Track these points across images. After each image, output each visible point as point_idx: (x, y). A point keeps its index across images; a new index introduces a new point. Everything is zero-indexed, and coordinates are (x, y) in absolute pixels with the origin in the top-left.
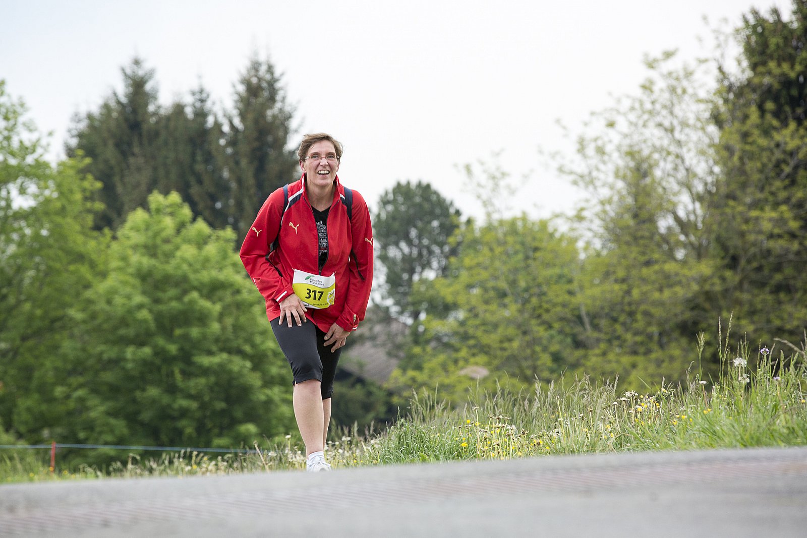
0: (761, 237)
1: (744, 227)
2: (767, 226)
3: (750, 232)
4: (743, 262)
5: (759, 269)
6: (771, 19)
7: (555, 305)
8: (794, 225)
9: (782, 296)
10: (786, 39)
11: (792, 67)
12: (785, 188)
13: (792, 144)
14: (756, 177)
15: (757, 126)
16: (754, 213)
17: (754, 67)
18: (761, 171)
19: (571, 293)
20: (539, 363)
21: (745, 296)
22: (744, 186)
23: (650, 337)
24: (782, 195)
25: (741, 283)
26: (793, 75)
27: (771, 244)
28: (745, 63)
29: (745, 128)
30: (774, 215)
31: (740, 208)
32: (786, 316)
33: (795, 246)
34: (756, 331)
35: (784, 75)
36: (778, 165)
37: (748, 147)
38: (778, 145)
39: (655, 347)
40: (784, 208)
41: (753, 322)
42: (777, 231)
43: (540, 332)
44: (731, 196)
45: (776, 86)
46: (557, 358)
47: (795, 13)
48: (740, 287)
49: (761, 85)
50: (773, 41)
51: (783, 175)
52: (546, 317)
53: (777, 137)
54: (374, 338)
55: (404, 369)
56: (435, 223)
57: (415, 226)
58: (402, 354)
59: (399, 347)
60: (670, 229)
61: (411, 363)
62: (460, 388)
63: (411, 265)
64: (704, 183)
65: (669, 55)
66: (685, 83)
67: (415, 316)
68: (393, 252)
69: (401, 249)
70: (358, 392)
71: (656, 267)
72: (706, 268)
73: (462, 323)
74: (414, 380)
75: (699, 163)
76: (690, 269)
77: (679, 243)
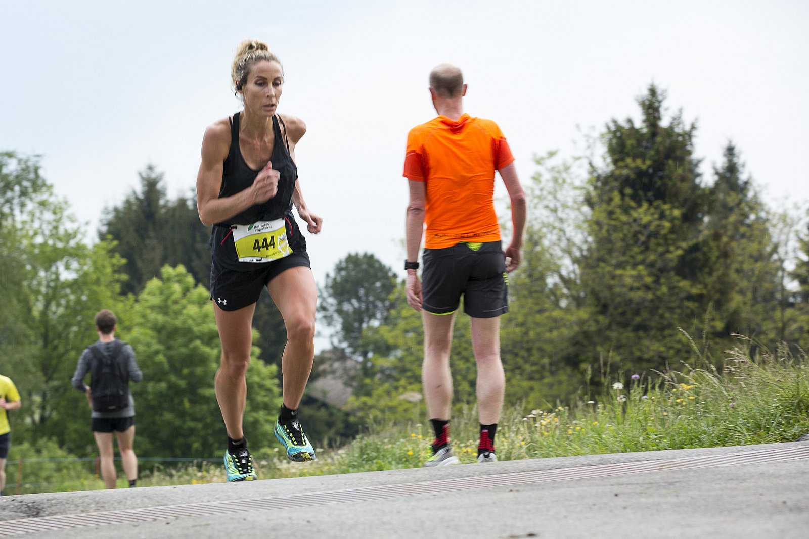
2: (628, 281)
6: (627, 126)
9: (641, 333)
10: (639, 142)
15: (619, 206)
16: (618, 272)
17: (615, 162)
18: (623, 240)
23: (543, 367)
24: (640, 257)
26: (644, 167)
27: (632, 295)
29: (610, 208)
31: (608, 268)
33: (650, 296)
35: (637, 167)
37: (613, 222)
38: (635, 220)
39: (547, 374)
40: (641, 267)
42: (636, 285)
44: (601, 259)
45: (633, 176)
47: (644, 121)
49: (621, 176)
53: (635, 214)
54: (333, 372)
55: (357, 394)
56: (378, 284)
57: (363, 287)
58: (355, 384)
59: (353, 378)
60: (555, 285)
61: (362, 390)
62: (401, 409)
63: (361, 316)
64: (581, 250)
65: (551, 154)
66: (564, 175)
67: (365, 354)
68: (346, 307)
69: (352, 305)
70: (322, 413)
71: (547, 314)
72: (584, 314)
73: (401, 360)
74: (365, 403)
75: (576, 234)
76: (572, 315)
77: (563, 295)
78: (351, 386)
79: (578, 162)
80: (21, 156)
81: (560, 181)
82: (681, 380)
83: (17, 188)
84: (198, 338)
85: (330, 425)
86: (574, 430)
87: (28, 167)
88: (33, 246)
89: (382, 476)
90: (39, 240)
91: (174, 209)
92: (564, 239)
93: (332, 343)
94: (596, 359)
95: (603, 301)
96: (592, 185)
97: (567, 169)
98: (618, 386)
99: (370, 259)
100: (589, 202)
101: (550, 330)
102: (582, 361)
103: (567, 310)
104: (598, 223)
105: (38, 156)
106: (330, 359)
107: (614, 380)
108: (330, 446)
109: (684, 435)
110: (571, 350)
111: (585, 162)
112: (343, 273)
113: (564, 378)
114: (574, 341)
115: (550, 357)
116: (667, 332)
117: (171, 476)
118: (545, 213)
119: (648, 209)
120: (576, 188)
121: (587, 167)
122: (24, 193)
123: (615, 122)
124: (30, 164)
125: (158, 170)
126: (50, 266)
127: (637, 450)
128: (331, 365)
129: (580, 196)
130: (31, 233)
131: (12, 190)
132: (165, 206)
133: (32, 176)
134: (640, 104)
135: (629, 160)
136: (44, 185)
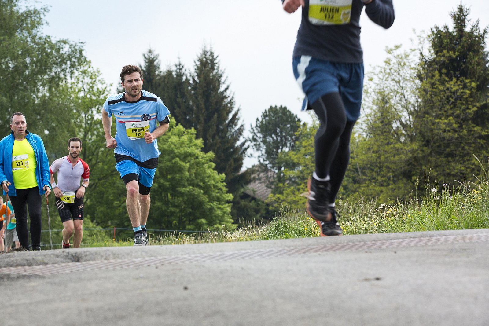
0: (441, 132)
1: (433, 127)
2: (443, 126)
3: (435, 129)
4: (432, 143)
5: (439, 146)
6: (444, 30)
8: (455, 126)
9: (450, 159)
10: (451, 40)
11: (454, 53)
12: (451, 109)
13: (454, 89)
14: (438, 103)
15: (438, 80)
16: (437, 121)
17: (436, 53)
22: (432, 108)
23: (389, 178)
24: (450, 112)
25: (431, 153)
26: (454, 56)
27: (445, 135)
28: (432, 51)
29: (433, 81)
30: (446, 121)
31: (431, 118)
32: (451, 168)
33: (456, 136)
34: (437, 175)
35: (450, 56)
36: (448, 98)
37: (434, 90)
38: (448, 89)
39: (391, 182)
40: (451, 118)
41: (436, 171)
42: (447, 128)
44: (426, 113)
45: (447, 61)
47: (455, 28)
49: (439, 61)
50: (445, 41)
51: (450, 103)
53: (448, 85)
54: (260, 179)
55: (274, 193)
56: (288, 126)
57: (279, 127)
58: (273, 187)
59: (272, 183)
60: (398, 128)
61: (277, 190)
62: (301, 202)
63: (277, 145)
64: (414, 107)
65: (397, 47)
66: (405, 60)
67: (279, 169)
68: (269, 139)
69: (272, 137)
70: (253, 204)
71: (392, 146)
72: (415, 146)
73: (302, 172)
74: (279, 198)
75: (411, 97)
76: (408, 147)
77: (402, 134)
78: (271, 188)
79: (413, 53)
80: (71, 43)
81: (402, 64)
82: (474, 188)
83: (69, 62)
84: (177, 156)
85: (257, 211)
86: (407, 217)
87: (76, 50)
88: (78, 98)
89: (288, 242)
90: (82, 94)
91: (164, 77)
92: (403, 99)
93: (259, 161)
94: (422, 174)
95: (427, 138)
96: (422, 67)
97: (407, 56)
98: (434, 190)
99: (284, 110)
100: (420, 77)
101: (394, 156)
102: (413, 175)
103: (405, 143)
104: (425, 90)
105: (82, 43)
106: (258, 171)
107: (432, 187)
108: (257, 224)
109: (474, 221)
110: (406, 168)
111: (418, 52)
112: (267, 118)
113: (402, 185)
114: (408, 163)
115: (393, 172)
116: (466, 158)
117: (159, 240)
118: (393, 83)
119: (456, 82)
120: (412, 68)
121: (419, 55)
122: (73, 66)
123: (437, 28)
124: (76, 48)
125: (155, 53)
126: (88, 111)
127: (445, 229)
128: (258, 175)
129: (414, 73)
130: (77, 90)
131: (66, 64)
132: (158, 75)
133: (78, 55)
134: (453, 17)
135: (445, 52)
136: (86, 61)
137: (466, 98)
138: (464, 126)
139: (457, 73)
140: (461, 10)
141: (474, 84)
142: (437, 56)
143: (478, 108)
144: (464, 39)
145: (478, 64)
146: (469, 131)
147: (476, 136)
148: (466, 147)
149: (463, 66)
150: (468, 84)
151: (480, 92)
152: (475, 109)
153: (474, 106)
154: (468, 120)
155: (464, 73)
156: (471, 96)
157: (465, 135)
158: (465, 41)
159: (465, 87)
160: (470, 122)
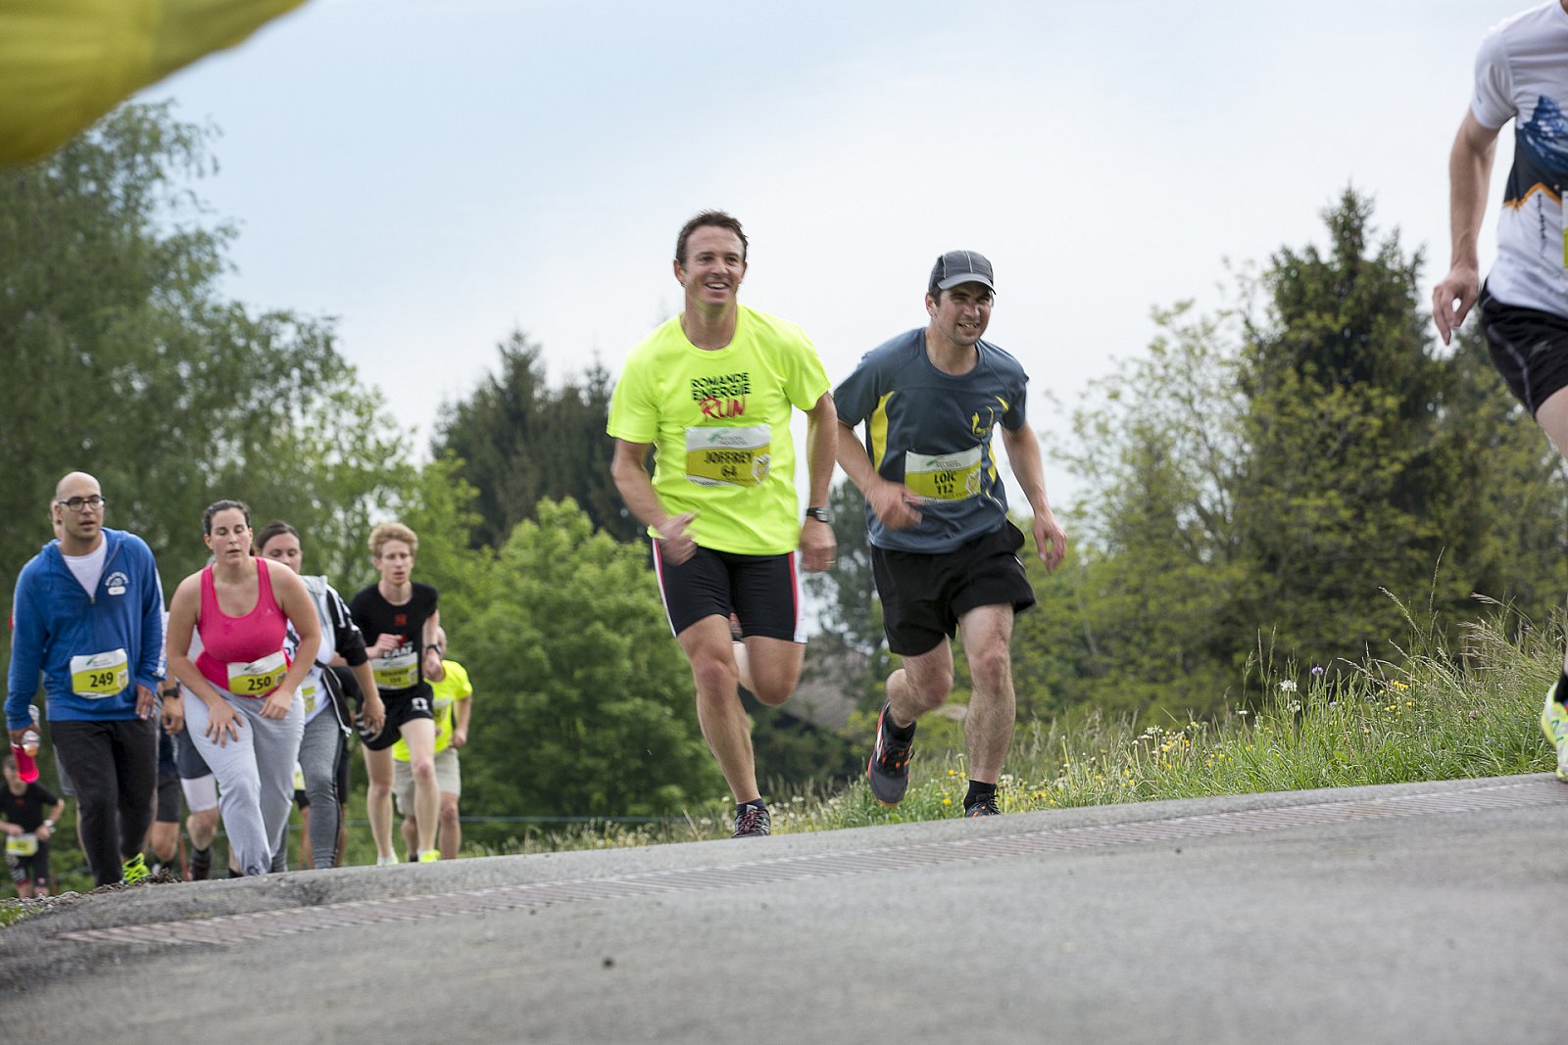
0: (1306, 531)
1: (1284, 519)
2: (1312, 516)
3: (1291, 525)
4: (1284, 563)
5: (1305, 570)
6: (1307, 260)
7: (1052, 624)
8: (1345, 514)
9: (1334, 603)
10: (1327, 286)
11: (1336, 318)
12: (1333, 469)
13: (1340, 414)
14: (1296, 456)
15: (1296, 393)
16: (1296, 502)
17: (1288, 319)
18: (1303, 449)
19: (1071, 608)
20: (1035, 697)
21: (1288, 606)
22: (1282, 467)
23: (1172, 660)
24: (1330, 477)
25: (1282, 589)
26: (1336, 328)
27: (1318, 539)
28: (1278, 315)
29: (1280, 396)
30: (1320, 502)
31: (1279, 496)
32: (1339, 628)
33: (1348, 541)
34: (1303, 648)
35: (1325, 328)
36: (1322, 441)
37: (1285, 420)
38: (1322, 416)
39: (1179, 672)
40: (1332, 493)
41: (1298, 637)
42: (1325, 522)
43: (1034, 657)
44: (1266, 481)
45: (1317, 342)
46: (1056, 690)
47: (1336, 251)
48: (1281, 594)
49: (1297, 342)
50: (1312, 287)
51: (1330, 453)
52: (1041, 639)
53: (1321, 406)
54: (824, 673)
55: (864, 709)
58: (861, 693)
59: (857, 683)
60: (1192, 524)
62: (936, 731)
64: (1233, 465)
65: (1182, 307)
66: (1204, 342)
70: (807, 742)
71: (1177, 572)
72: (1238, 571)
75: (1225, 440)
76: (1219, 573)
77: (1204, 542)
78: (854, 696)
79: (1227, 321)
80: (302, 319)
81: (1197, 352)
84: (599, 618)
85: (820, 760)
86: (1215, 759)
87: (314, 338)
88: (324, 469)
91: (558, 406)
92: (1204, 448)
93: (823, 625)
95: (1270, 550)
97: (1208, 331)
98: (1289, 686)
100: (1245, 385)
101: (1183, 600)
102: (1238, 649)
103: (1212, 566)
104: (1260, 421)
106: (821, 650)
107: (1282, 676)
108: (817, 792)
110: (1218, 631)
111: (1238, 320)
113: (1206, 678)
114: (1223, 617)
115: (1184, 643)
119: (1344, 397)
121: (1242, 327)
122: (307, 381)
123: (1287, 252)
124: (317, 332)
125: (531, 342)
126: (352, 502)
129: (1230, 376)
130: (320, 447)
131: (288, 376)
132: (543, 400)
133: (321, 352)
134: (1329, 223)
135: (1311, 316)
136: (341, 366)
137: (1373, 440)
138: (1369, 515)
139: (1347, 372)
140: (1350, 202)
141: (1391, 402)
142: (1291, 329)
143: (1404, 464)
144: (1360, 280)
145: (1401, 347)
146: (1384, 528)
147: (1402, 539)
148: (1377, 572)
149: (1362, 353)
150: (1376, 402)
151: (1408, 422)
152: (1397, 467)
153: (1393, 460)
154: (1379, 499)
155: (1364, 373)
156: (1384, 432)
157: (1372, 538)
158: (1364, 287)
159: (1367, 409)
160: (1385, 503)
